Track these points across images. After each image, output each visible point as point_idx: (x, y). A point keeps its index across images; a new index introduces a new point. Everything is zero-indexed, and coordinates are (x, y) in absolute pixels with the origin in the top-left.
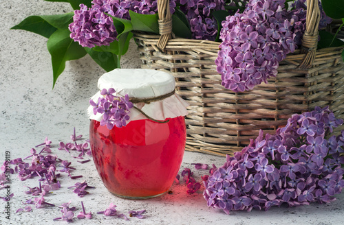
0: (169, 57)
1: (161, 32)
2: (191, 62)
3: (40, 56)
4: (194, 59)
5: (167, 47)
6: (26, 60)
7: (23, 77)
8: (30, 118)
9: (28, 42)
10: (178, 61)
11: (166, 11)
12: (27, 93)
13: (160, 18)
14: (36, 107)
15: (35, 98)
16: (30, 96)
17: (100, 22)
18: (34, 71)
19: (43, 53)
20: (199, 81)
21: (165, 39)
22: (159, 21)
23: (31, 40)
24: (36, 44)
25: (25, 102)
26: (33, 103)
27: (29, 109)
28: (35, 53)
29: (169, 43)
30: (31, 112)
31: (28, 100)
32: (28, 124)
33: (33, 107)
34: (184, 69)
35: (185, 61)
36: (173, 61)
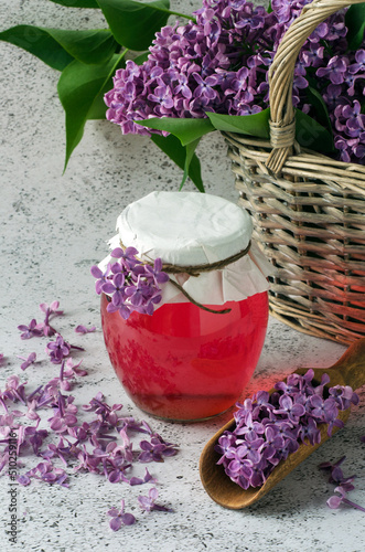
0: (287, 185)
1: (274, 143)
2: (328, 198)
3: (39, 126)
4: (334, 195)
5: (284, 170)
6: (14, 134)
7: (9, 167)
8: (29, 249)
9: (16, 100)
10: (304, 194)
11: (285, 106)
12: (19, 198)
13: (273, 118)
14: (38, 227)
15: (34, 208)
16: (26, 204)
17: (163, 103)
18: (30, 154)
19: (44, 119)
20: (342, 232)
21: (281, 157)
22: (272, 124)
23: (22, 96)
24: (31, 104)
25: (16, 215)
26: (31, 218)
27: (23, 231)
28: (30, 121)
29: (288, 164)
30: (29, 237)
31: (21, 212)
32: (26, 264)
33: (31, 226)
34: (316, 208)
35: (317, 195)
36: (294, 193)
